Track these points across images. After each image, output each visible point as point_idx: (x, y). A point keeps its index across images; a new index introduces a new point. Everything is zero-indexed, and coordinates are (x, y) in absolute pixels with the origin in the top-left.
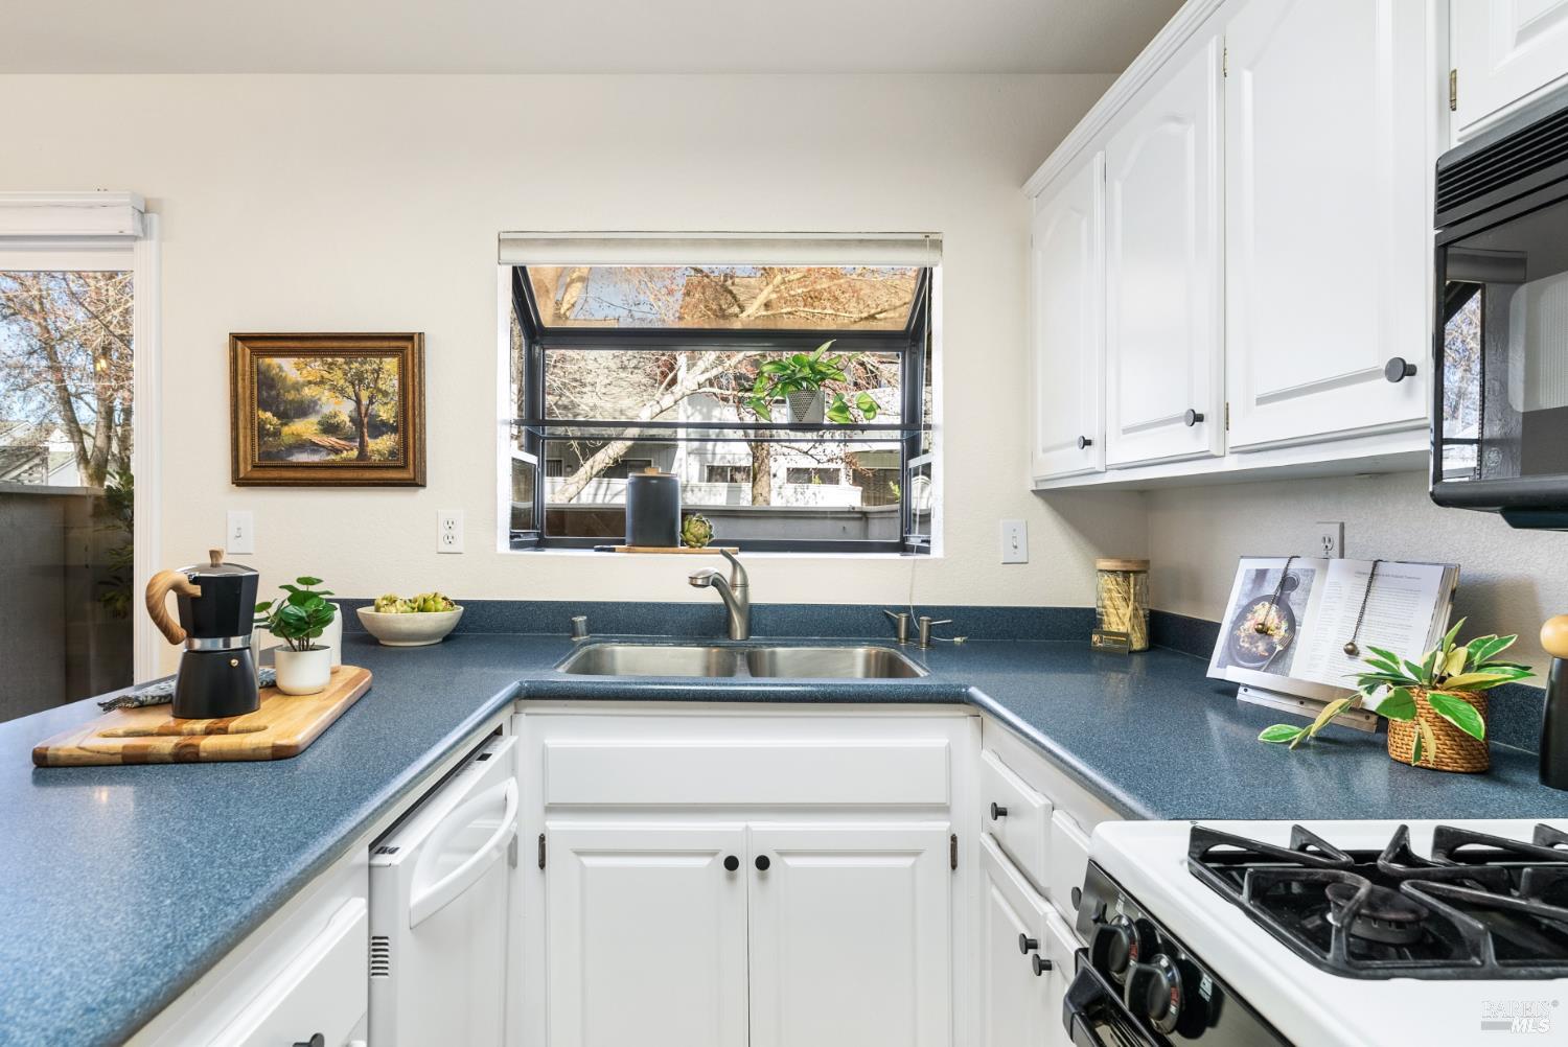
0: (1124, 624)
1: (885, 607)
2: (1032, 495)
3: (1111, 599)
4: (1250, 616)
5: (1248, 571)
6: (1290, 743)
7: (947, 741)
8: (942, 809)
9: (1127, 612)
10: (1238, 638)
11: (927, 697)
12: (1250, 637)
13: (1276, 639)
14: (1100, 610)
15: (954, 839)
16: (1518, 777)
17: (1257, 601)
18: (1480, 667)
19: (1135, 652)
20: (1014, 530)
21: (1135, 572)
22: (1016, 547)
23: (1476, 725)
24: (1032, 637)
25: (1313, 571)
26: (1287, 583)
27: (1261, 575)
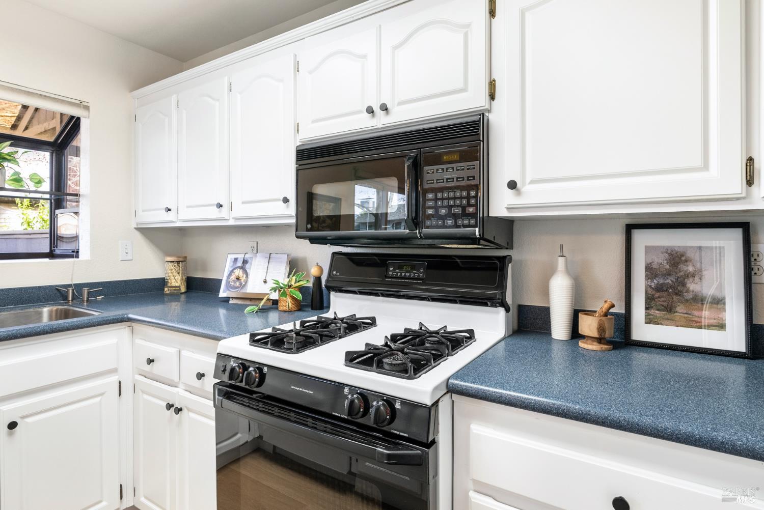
0: (177, 282)
1: (57, 286)
2: (134, 230)
3: (172, 273)
4: (233, 274)
5: (231, 259)
6: (254, 311)
7: (117, 340)
8: (114, 371)
9: (179, 278)
10: (229, 282)
11: (108, 322)
12: (234, 281)
13: (242, 281)
14: (168, 278)
15: (120, 383)
16: (307, 309)
17: (235, 269)
18: (299, 281)
19: (182, 293)
20: (126, 245)
21: (182, 261)
22: (127, 253)
23: (299, 296)
24: (135, 293)
25: (252, 257)
26: (245, 262)
27: (236, 260)
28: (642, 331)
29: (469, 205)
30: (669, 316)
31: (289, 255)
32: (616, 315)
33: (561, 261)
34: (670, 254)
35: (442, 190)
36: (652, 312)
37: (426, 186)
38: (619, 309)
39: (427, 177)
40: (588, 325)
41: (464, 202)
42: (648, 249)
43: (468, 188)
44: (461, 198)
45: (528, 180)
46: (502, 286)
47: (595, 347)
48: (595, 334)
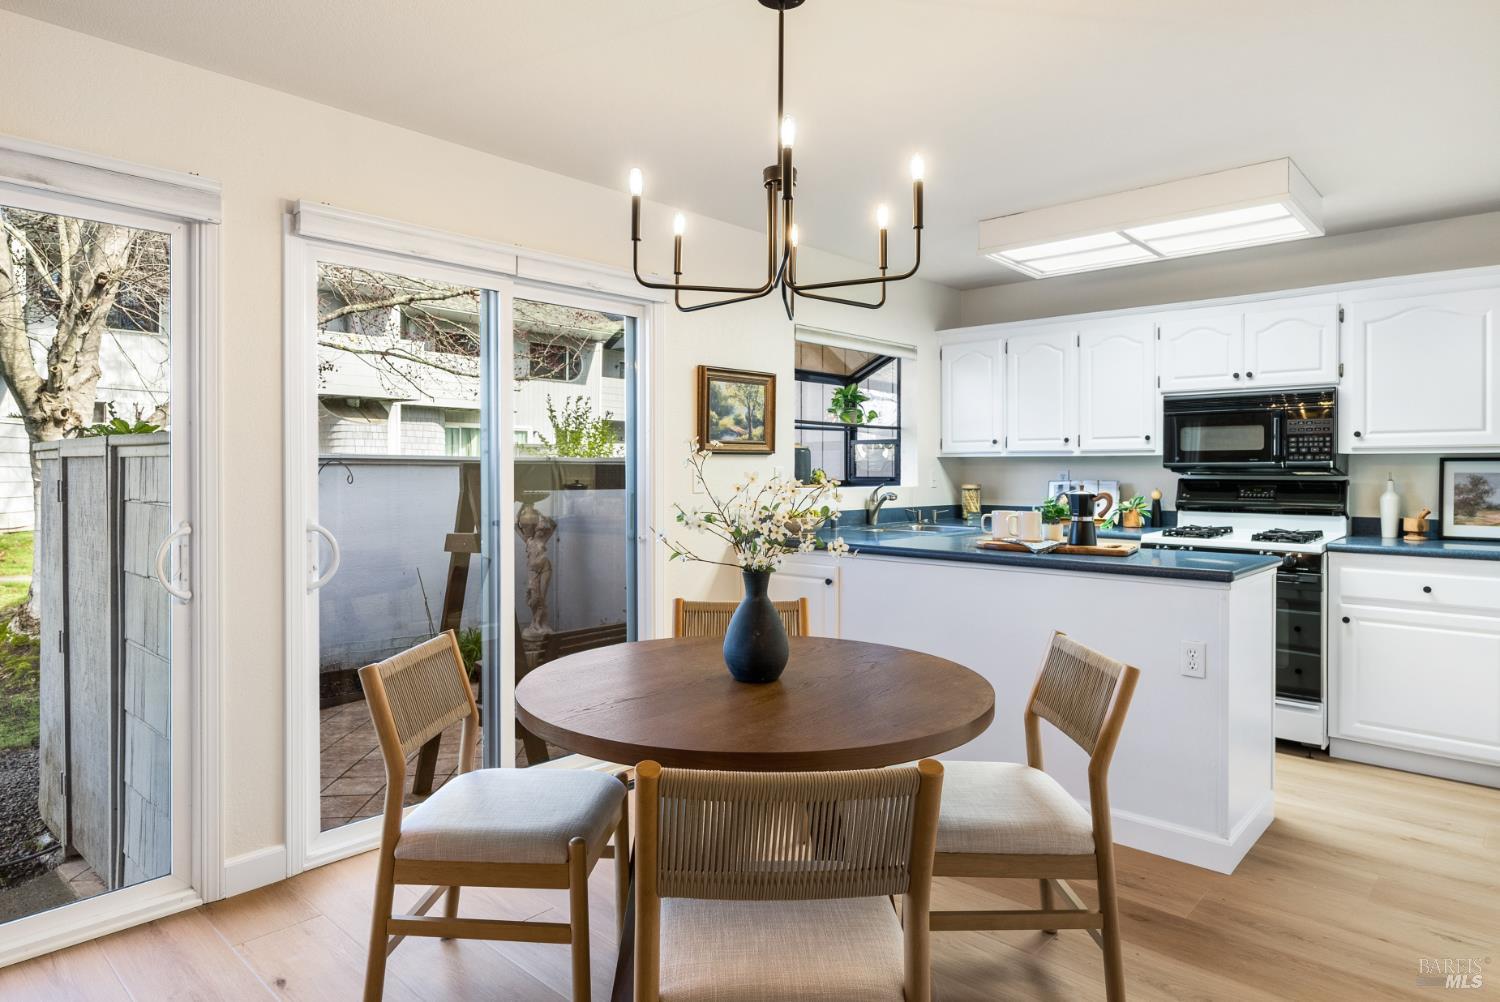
2: (937, 459)
3: (971, 500)
5: (1055, 486)
14: (967, 505)
22: (934, 481)
27: (1061, 486)
28: (1450, 529)
29: (1325, 446)
30: (1470, 519)
31: (1118, 482)
32: (1431, 521)
33: (1390, 483)
34: (1473, 478)
35: (1303, 436)
36: (1458, 517)
37: (1289, 433)
38: (1434, 516)
39: (1289, 427)
40: (1411, 525)
41: (1321, 444)
42: (1457, 475)
43: (1324, 436)
44: (1318, 442)
45: (1368, 431)
46: (1344, 500)
47: (1416, 537)
48: (1416, 530)
